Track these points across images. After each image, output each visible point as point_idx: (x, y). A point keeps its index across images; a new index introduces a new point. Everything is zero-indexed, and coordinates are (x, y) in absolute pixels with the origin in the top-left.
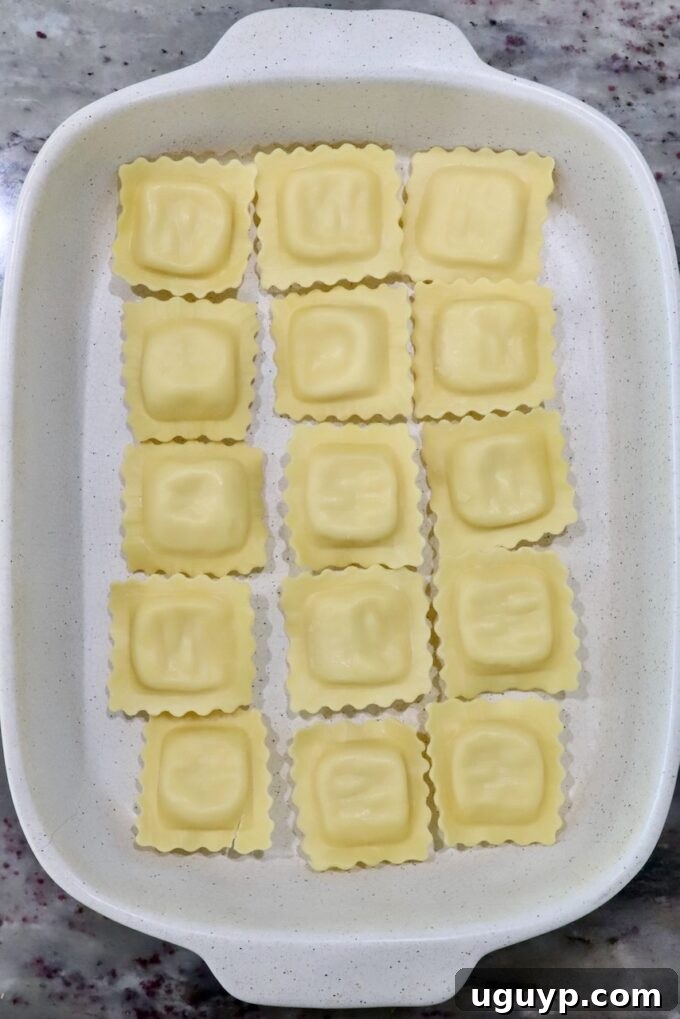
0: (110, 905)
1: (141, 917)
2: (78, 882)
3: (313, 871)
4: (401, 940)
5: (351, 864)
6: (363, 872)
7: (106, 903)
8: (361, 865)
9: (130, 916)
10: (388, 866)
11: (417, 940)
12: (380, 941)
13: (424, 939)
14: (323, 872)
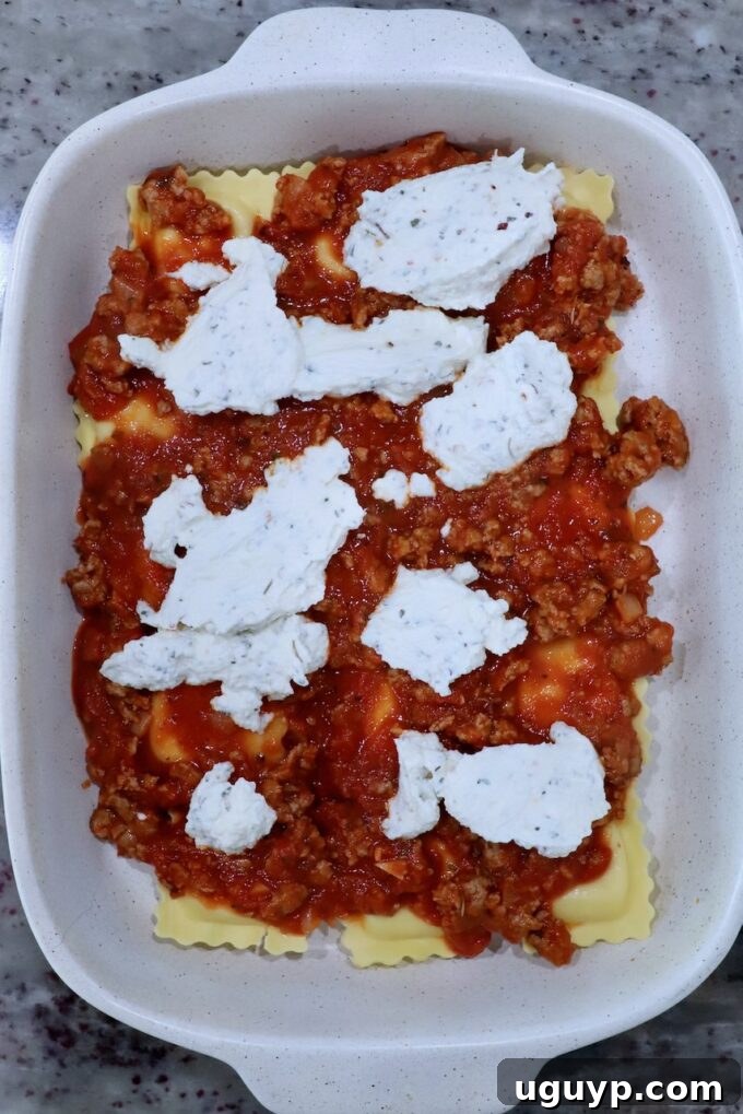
0: (130, 1011)
1: (165, 1024)
2: (94, 986)
3: (355, 967)
4: (458, 1045)
5: (396, 959)
6: (411, 967)
7: (126, 1009)
8: (408, 960)
9: (153, 1024)
10: (437, 960)
11: (475, 1044)
12: (432, 1046)
13: (481, 1044)
14: (366, 968)
